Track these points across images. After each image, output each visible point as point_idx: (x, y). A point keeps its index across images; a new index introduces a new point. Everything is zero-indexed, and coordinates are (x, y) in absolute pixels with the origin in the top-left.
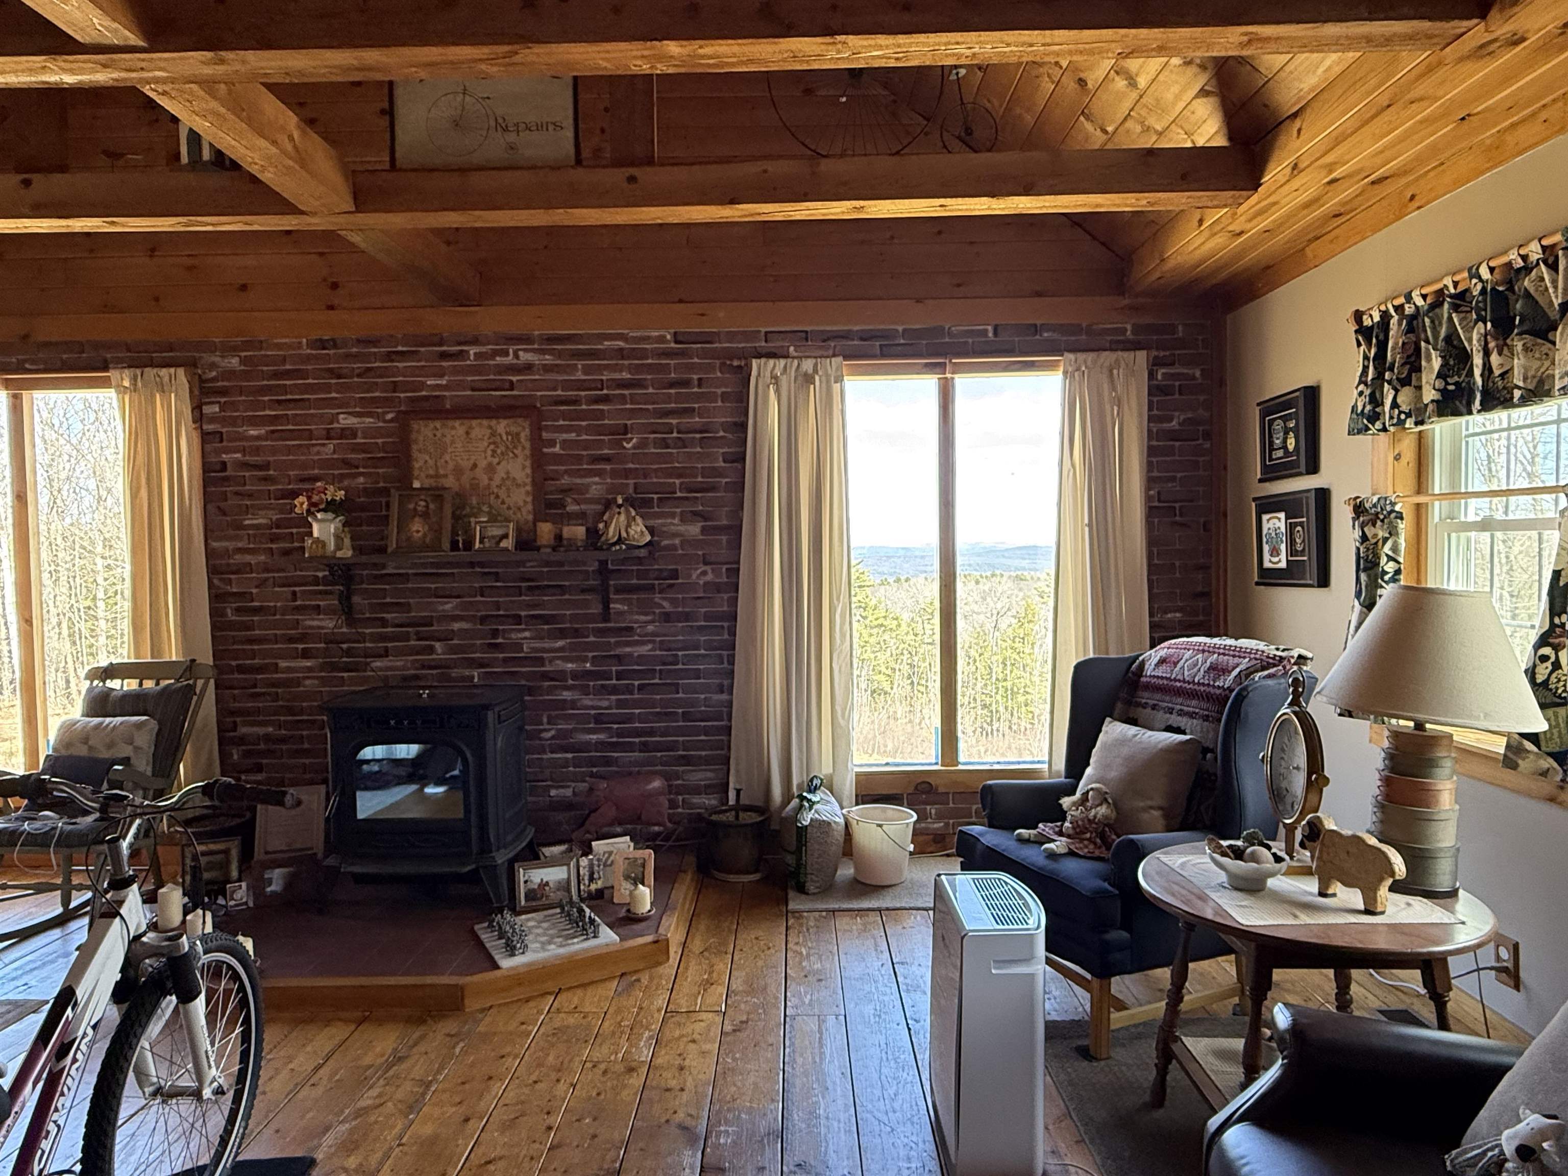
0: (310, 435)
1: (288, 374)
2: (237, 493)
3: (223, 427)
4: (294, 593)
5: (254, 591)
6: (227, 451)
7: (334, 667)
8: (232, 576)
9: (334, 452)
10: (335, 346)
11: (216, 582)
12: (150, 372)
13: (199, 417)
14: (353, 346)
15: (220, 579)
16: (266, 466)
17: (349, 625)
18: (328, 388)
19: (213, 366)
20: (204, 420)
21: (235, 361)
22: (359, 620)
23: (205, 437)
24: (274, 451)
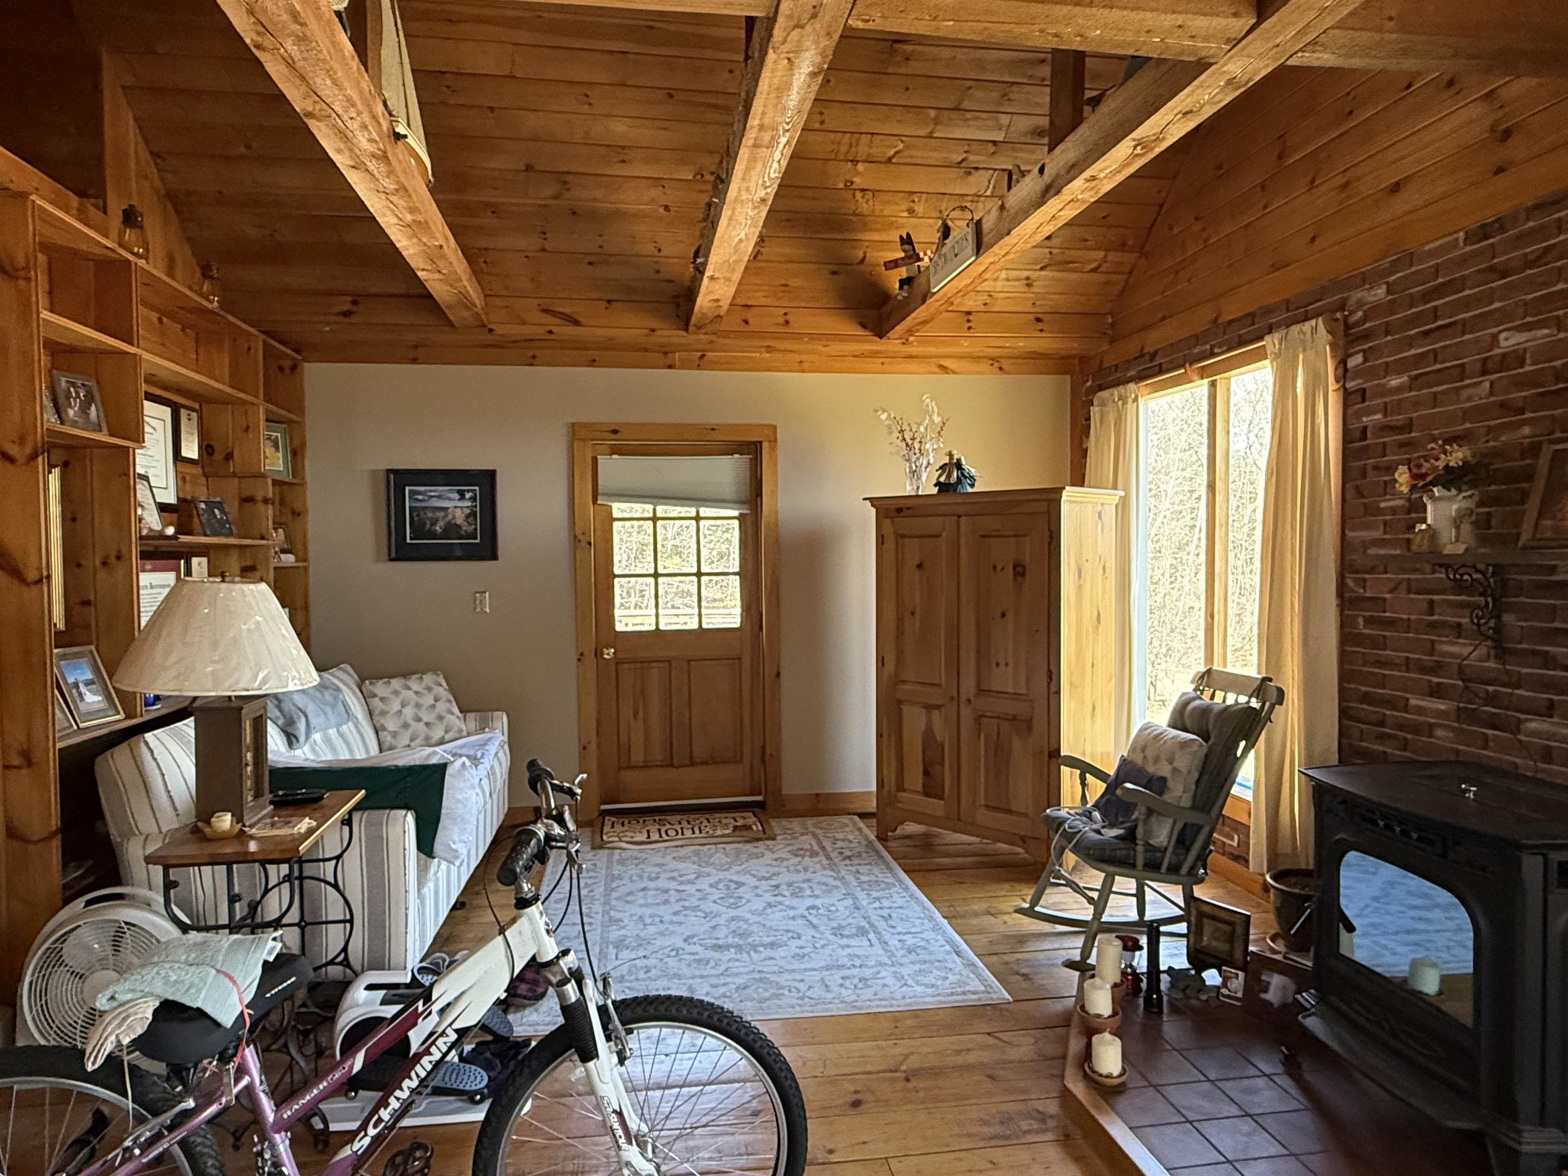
0: (1462, 372)
1: (1439, 291)
2: (1376, 468)
3: (1366, 382)
4: (1431, 603)
5: (1388, 596)
6: (1370, 412)
7: (1471, 716)
8: (1367, 576)
9: (1491, 393)
10: (1502, 229)
11: (1350, 582)
12: (1295, 329)
13: (1343, 373)
14: (1528, 219)
15: (1355, 580)
16: (1408, 426)
17: (1497, 657)
18: (1490, 297)
19: (1360, 303)
20: (1349, 375)
21: (1381, 291)
22: (1516, 653)
23: (1348, 398)
24: (1417, 404)
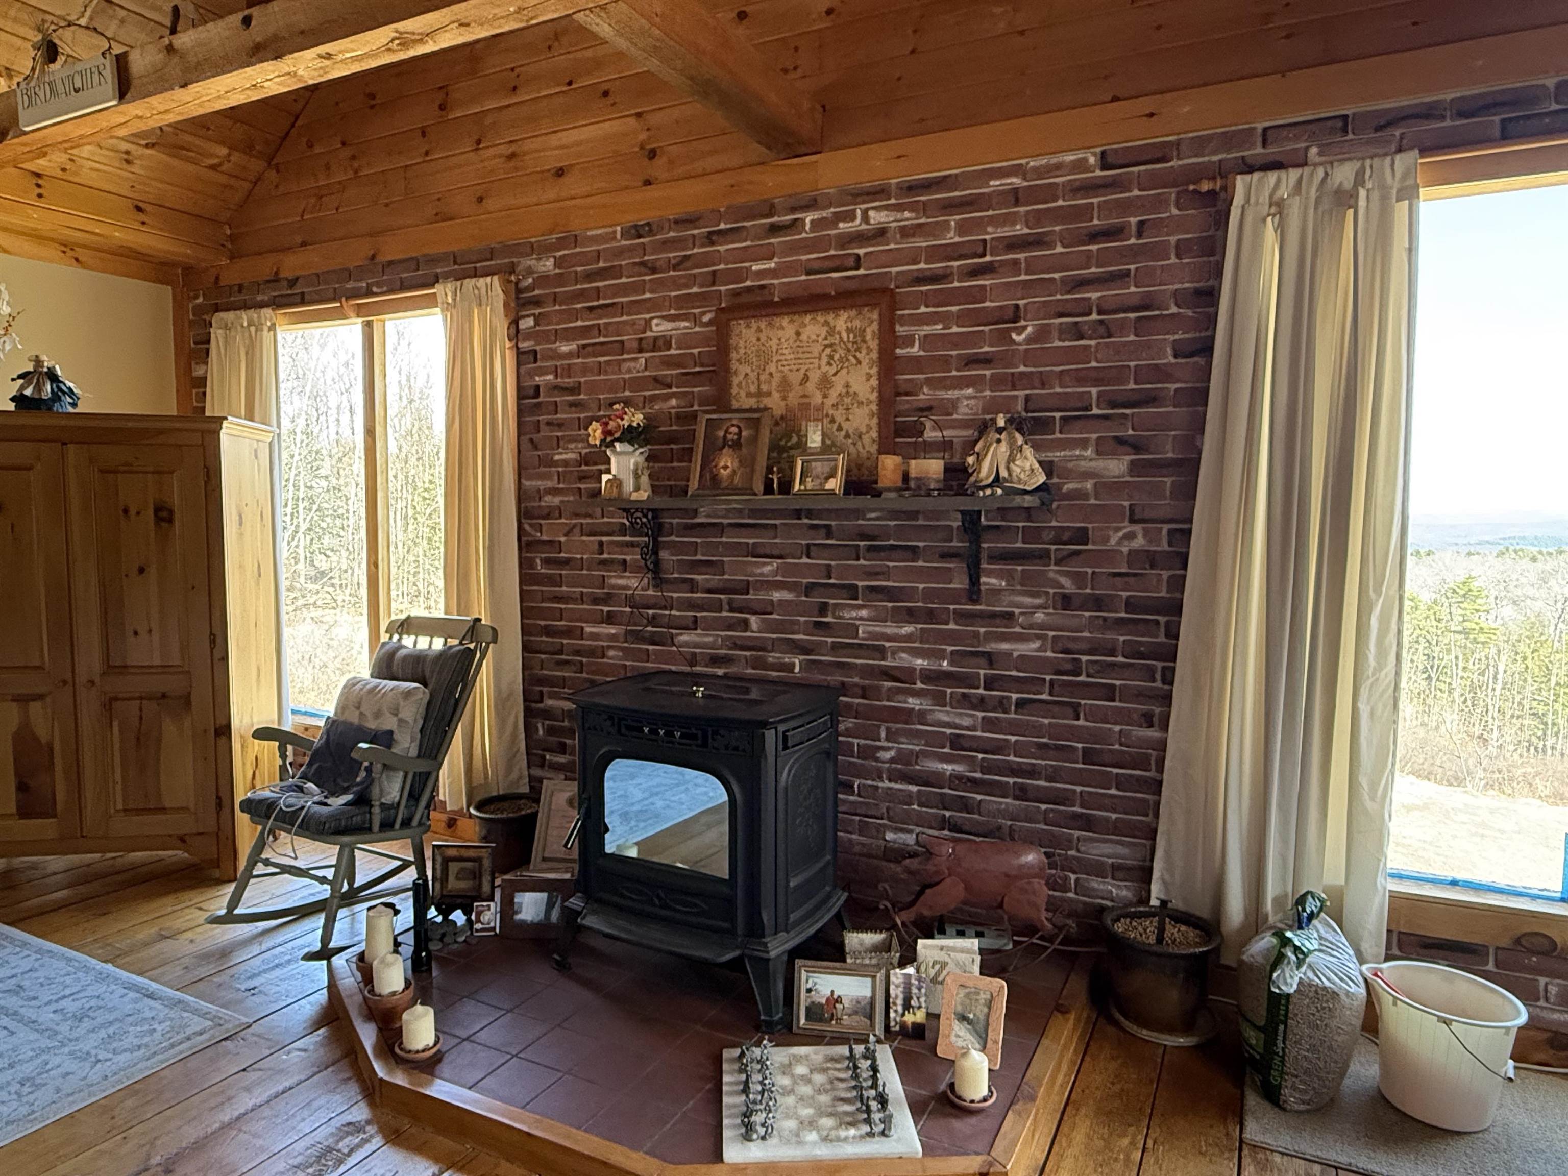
0: (622, 347)
1: (602, 274)
2: (549, 424)
3: (537, 344)
4: (601, 544)
5: (563, 539)
6: (542, 372)
7: (638, 637)
8: (542, 522)
9: (646, 368)
10: (651, 233)
11: (527, 527)
12: (469, 283)
13: (515, 334)
14: (670, 229)
15: (531, 525)
16: (575, 390)
17: (656, 586)
18: (639, 288)
19: (530, 271)
20: (520, 337)
21: (550, 263)
22: (668, 581)
23: (522, 357)
24: (585, 370)
